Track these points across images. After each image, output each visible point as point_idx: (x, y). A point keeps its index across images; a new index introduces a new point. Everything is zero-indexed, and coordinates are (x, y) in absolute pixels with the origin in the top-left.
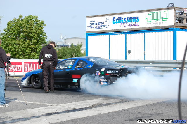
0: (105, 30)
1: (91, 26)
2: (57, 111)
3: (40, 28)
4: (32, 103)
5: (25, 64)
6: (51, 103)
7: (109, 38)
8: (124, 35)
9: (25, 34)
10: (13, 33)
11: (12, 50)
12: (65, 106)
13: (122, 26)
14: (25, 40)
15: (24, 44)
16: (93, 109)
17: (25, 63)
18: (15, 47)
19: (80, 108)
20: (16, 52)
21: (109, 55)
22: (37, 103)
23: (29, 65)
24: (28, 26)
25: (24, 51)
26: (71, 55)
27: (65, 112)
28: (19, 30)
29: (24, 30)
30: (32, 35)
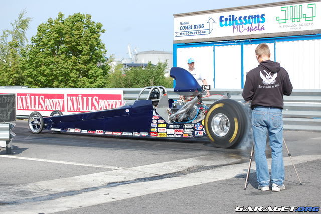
0: (207, 39)
1: (182, 30)
2: (125, 178)
3: (95, 35)
4: (83, 165)
5: (69, 98)
6: (115, 166)
7: (214, 51)
8: (239, 47)
9: (67, 46)
10: (47, 44)
11: (45, 74)
12: (140, 170)
13: (235, 30)
14: (70, 57)
15: (66, 64)
16: (188, 175)
17: (68, 95)
18: (51, 69)
19: (167, 174)
20: (53, 77)
21: (214, 80)
22: (91, 165)
23: (76, 99)
24: (73, 31)
25: (66, 75)
26: (148, 81)
27: (140, 180)
28: (58, 39)
29: (67, 38)
30: (79, 48)
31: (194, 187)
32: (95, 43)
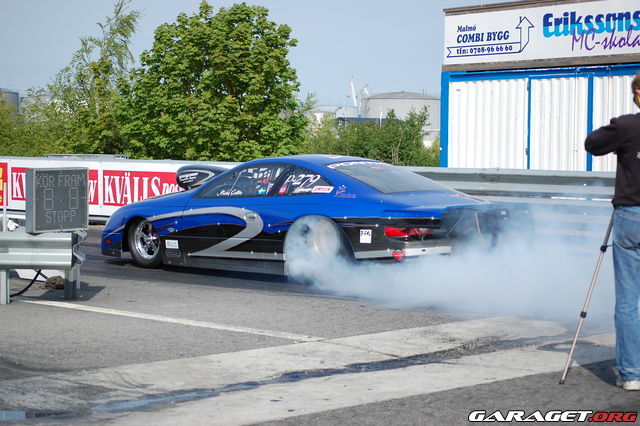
0: (515, 62)
1: (462, 44)
2: (322, 362)
3: (276, 52)
4: (231, 329)
6: (302, 333)
7: (529, 89)
8: (584, 81)
9: (218, 73)
10: (173, 69)
11: (169, 131)
12: (357, 344)
13: (577, 45)
14: (222, 97)
15: (214, 111)
16: (465, 359)
18: (180, 121)
19: (416, 356)
20: (184, 138)
21: (528, 152)
22: (248, 330)
24: (229, 42)
25: (213, 134)
26: (386, 152)
27: (356, 368)
28: (197, 58)
29: (217, 56)
30: (243, 78)
31: (479, 387)
32: (276, 69)
